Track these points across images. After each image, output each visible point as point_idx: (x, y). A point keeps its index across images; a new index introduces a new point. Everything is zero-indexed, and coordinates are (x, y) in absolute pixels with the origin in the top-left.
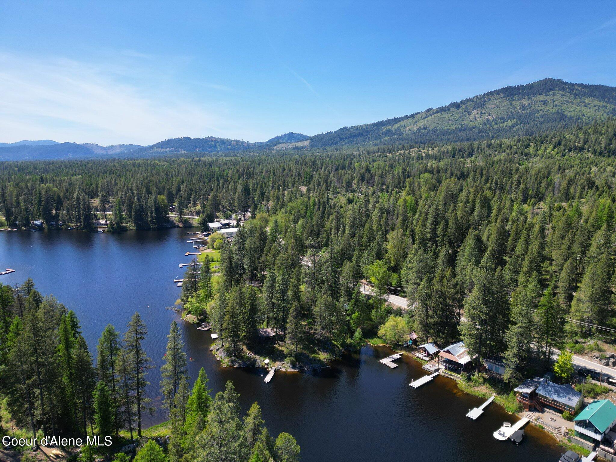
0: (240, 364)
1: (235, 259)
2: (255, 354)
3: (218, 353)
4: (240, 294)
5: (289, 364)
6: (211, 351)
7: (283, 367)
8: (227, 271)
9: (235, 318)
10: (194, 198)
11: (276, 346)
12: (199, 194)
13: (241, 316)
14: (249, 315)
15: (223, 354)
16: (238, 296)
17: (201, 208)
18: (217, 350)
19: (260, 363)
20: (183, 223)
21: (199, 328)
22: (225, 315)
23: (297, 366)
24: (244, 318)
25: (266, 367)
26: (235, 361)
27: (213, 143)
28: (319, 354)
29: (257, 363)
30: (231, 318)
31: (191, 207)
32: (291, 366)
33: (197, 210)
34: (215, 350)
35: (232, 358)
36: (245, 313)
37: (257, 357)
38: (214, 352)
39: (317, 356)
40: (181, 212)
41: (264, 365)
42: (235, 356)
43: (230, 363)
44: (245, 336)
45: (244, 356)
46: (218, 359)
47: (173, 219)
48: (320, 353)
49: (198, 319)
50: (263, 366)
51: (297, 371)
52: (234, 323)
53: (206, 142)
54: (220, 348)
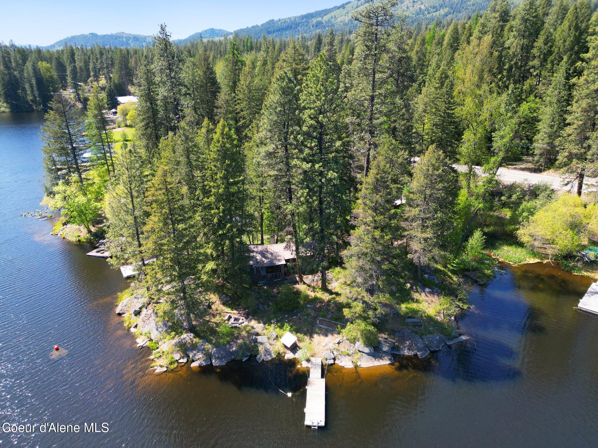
0: (209, 356)
1: (162, 92)
2: (247, 316)
3: (138, 320)
4: (188, 152)
5: (360, 345)
6: (120, 314)
7: (342, 354)
8: (147, 127)
9: (179, 222)
10: (94, 68)
11: (301, 287)
12: (102, 62)
13: (198, 217)
14: (224, 211)
15: (153, 324)
16: (183, 159)
17: (107, 82)
18: (137, 313)
19: (268, 346)
20: (81, 102)
21: (93, 253)
22: (147, 214)
23: (385, 349)
24: (206, 221)
25: (289, 355)
26: (194, 347)
27: (124, 40)
28: (417, 301)
29: (261, 348)
30: (166, 224)
31: (92, 82)
32: (367, 350)
33: (100, 85)
34: (132, 311)
35: (184, 336)
36: (209, 207)
37: (257, 326)
38: (128, 318)
39: (414, 306)
40: (76, 87)
41: (282, 350)
42: (192, 329)
43: (177, 356)
44: (214, 271)
45: (217, 325)
46: (141, 342)
47: (67, 97)
48: (416, 296)
49: (90, 231)
50: (279, 354)
51: (385, 362)
52: (179, 236)
53: (116, 38)
54: (146, 306)
